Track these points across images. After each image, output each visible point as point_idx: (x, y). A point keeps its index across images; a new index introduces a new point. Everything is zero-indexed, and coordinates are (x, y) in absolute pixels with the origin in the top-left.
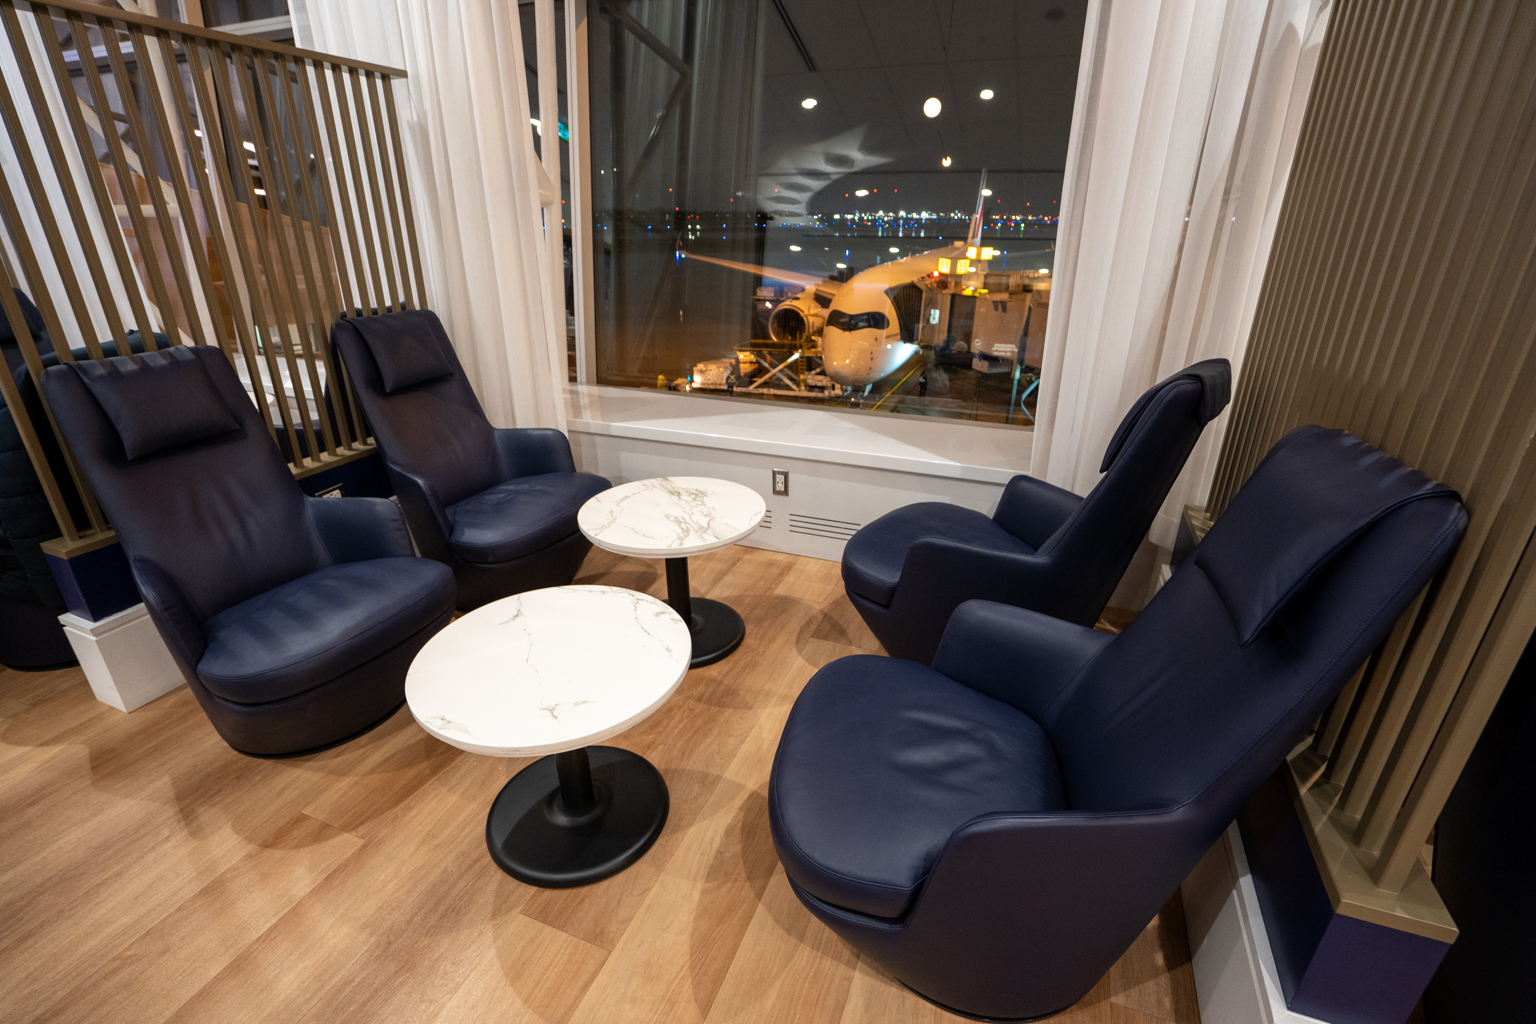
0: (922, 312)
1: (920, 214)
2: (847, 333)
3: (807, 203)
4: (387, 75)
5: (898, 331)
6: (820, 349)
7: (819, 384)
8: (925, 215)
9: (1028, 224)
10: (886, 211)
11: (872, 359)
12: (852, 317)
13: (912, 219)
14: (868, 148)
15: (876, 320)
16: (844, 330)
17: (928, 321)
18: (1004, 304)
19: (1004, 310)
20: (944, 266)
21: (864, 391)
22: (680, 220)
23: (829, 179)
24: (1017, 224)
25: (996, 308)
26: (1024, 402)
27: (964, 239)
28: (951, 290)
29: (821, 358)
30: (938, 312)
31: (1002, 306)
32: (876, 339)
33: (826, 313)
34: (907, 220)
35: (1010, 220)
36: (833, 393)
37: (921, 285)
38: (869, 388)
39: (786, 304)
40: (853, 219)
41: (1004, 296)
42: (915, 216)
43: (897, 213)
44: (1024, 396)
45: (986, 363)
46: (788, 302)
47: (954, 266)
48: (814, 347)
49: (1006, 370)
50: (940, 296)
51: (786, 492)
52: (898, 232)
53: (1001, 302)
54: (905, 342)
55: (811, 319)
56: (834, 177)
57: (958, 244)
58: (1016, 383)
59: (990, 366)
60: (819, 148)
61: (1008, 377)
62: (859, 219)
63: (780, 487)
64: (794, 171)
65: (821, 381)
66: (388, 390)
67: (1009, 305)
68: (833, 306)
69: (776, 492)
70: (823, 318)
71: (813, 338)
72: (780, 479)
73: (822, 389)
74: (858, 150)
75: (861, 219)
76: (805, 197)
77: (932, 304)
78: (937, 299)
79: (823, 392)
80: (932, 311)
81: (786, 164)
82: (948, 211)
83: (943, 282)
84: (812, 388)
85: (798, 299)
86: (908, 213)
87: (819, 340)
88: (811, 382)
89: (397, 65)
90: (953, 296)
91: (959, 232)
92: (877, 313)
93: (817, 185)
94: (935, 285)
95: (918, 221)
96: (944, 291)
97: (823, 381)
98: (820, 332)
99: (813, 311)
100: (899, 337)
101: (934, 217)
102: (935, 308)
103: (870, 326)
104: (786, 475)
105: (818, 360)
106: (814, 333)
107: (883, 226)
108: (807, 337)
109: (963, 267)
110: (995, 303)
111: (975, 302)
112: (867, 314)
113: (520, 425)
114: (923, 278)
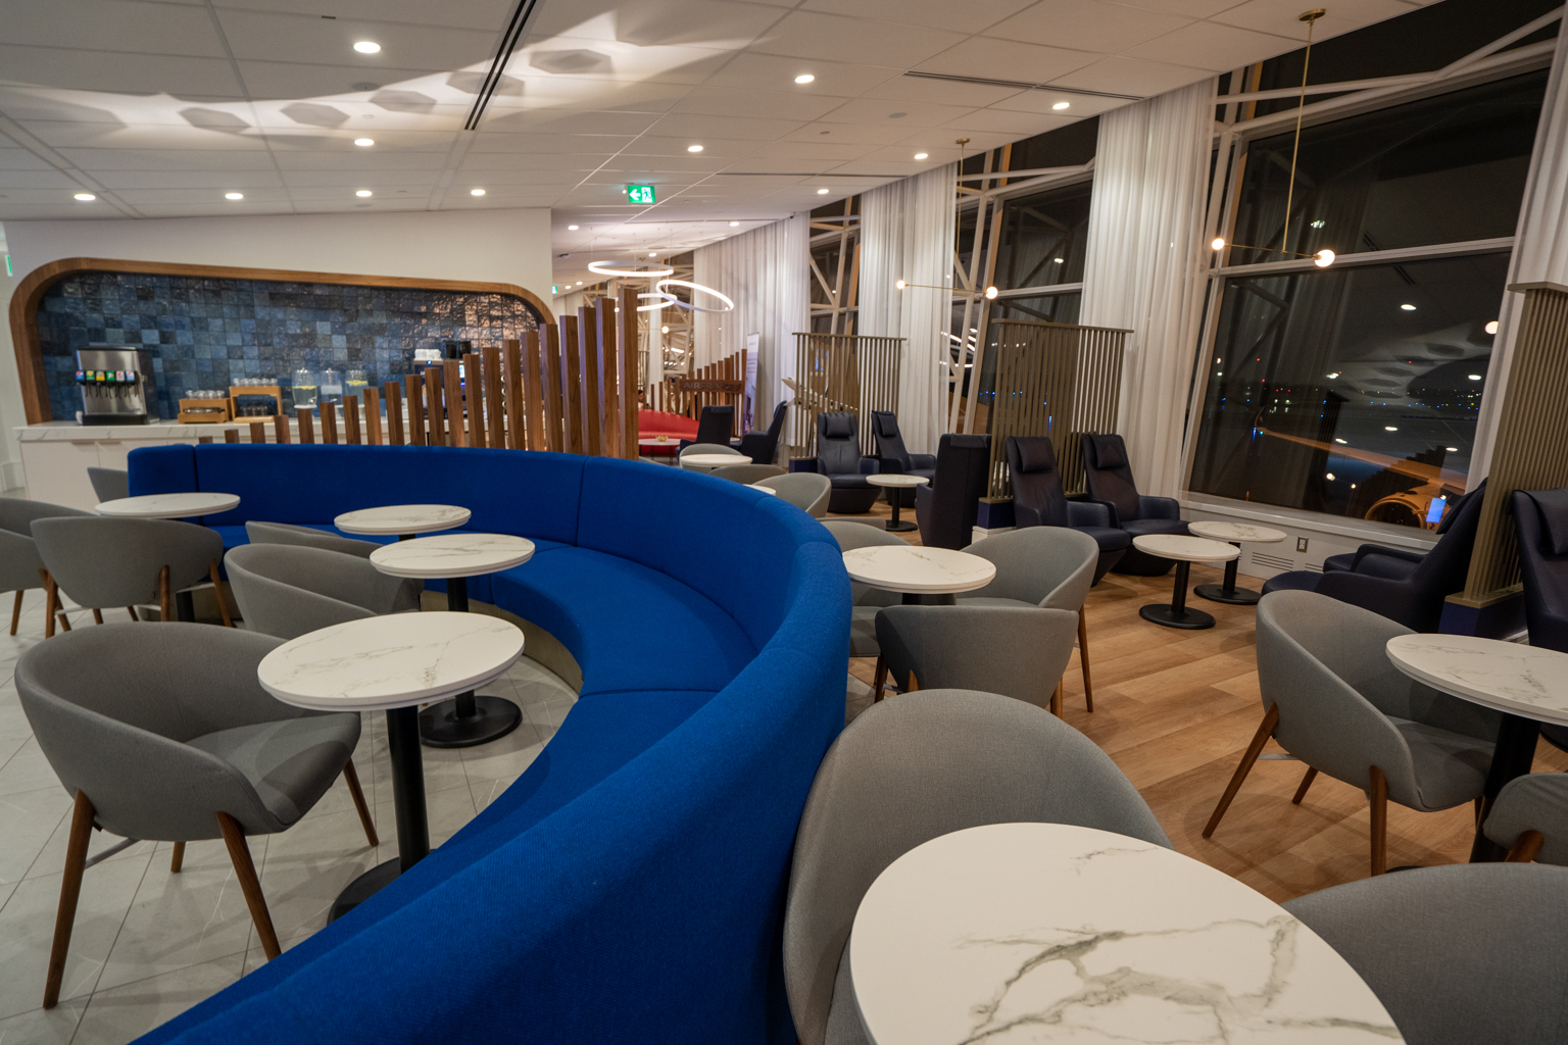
3: (1407, 386)
4: (1124, 332)
22: (1266, 394)
23: (1433, 365)
51: (1305, 551)
56: (1440, 363)
60: (1421, 340)
63: (1302, 547)
64: (1392, 358)
66: (1099, 467)
69: (1298, 549)
72: (1302, 542)
76: (1405, 380)
89: (1128, 328)
104: (1307, 541)
113: (1152, 494)
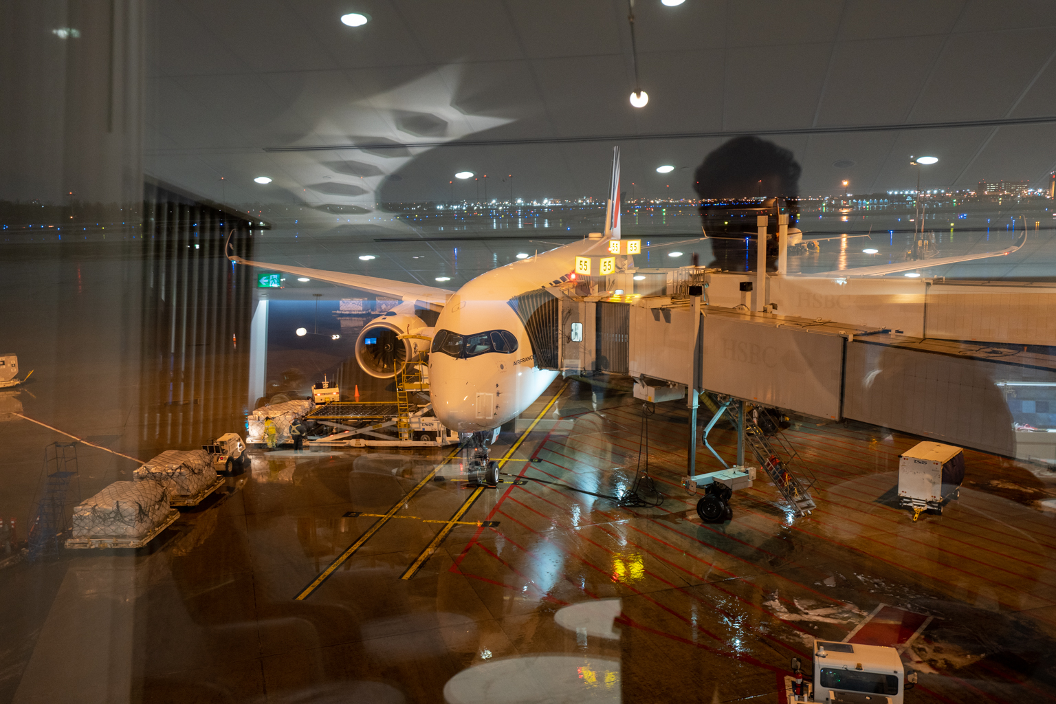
0: (560, 327)
1: (541, 202)
2: (461, 361)
3: (376, 192)
5: (530, 353)
6: (426, 381)
7: (428, 429)
8: (547, 202)
9: (671, 208)
10: (501, 199)
11: (498, 394)
12: (466, 338)
13: (532, 208)
14: (466, 102)
15: (500, 342)
16: (457, 357)
17: (569, 338)
18: (666, 312)
19: (668, 319)
20: (582, 266)
21: (491, 437)
23: (407, 154)
24: (658, 209)
25: (657, 318)
26: (707, 438)
27: (601, 230)
28: (595, 295)
29: (428, 393)
30: (580, 326)
31: (663, 314)
32: (502, 367)
33: (431, 333)
34: (527, 210)
35: (648, 204)
36: (448, 440)
37: (556, 293)
38: (497, 432)
39: (377, 322)
40: (461, 210)
41: (666, 302)
42: (535, 203)
43: (512, 200)
44: (708, 430)
45: (651, 390)
46: (379, 320)
47: (595, 267)
48: (419, 379)
49: (680, 396)
50: (581, 305)
52: (517, 223)
53: (663, 309)
54: (541, 367)
55: (412, 341)
57: (594, 236)
58: (694, 414)
59: (658, 394)
60: (382, 102)
61: (683, 403)
62: (467, 209)
64: (349, 143)
65: (431, 424)
67: (673, 312)
68: (442, 324)
70: (428, 339)
71: (416, 367)
73: (432, 435)
74: (451, 105)
75: (470, 209)
76: (372, 183)
77: (572, 315)
78: (577, 308)
79: (435, 440)
80: (573, 325)
81: (331, 130)
82: (574, 197)
83: (583, 286)
84: (417, 435)
85: (393, 314)
86: (527, 199)
87: (424, 370)
88: (416, 427)
90: (599, 304)
91: (593, 221)
92: (500, 331)
93: (390, 164)
94: (573, 291)
95: (540, 209)
96: (585, 299)
97: (434, 425)
98: (425, 359)
99: (413, 332)
100: (532, 361)
101: (559, 204)
102: (577, 321)
103: (492, 350)
105: (425, 397)
106: (417, 360)
107: (497, 217)
108: (408, 366)
109: (607, 268)
110: (655, 311)
111: (628, 311)
112: (487, 333)
114: (556, 282)
